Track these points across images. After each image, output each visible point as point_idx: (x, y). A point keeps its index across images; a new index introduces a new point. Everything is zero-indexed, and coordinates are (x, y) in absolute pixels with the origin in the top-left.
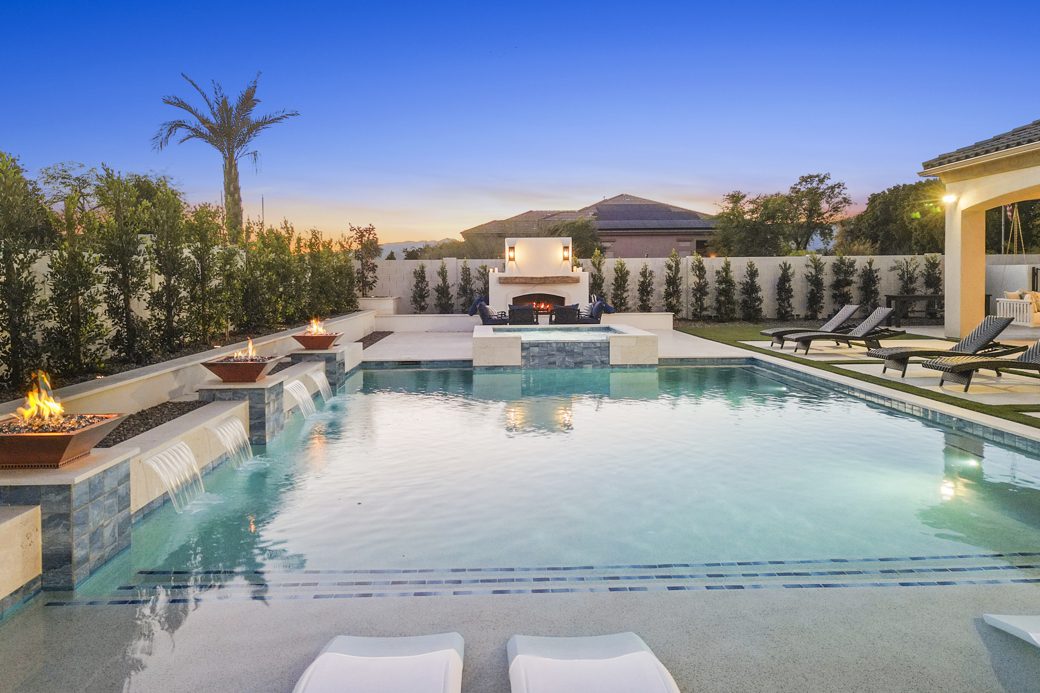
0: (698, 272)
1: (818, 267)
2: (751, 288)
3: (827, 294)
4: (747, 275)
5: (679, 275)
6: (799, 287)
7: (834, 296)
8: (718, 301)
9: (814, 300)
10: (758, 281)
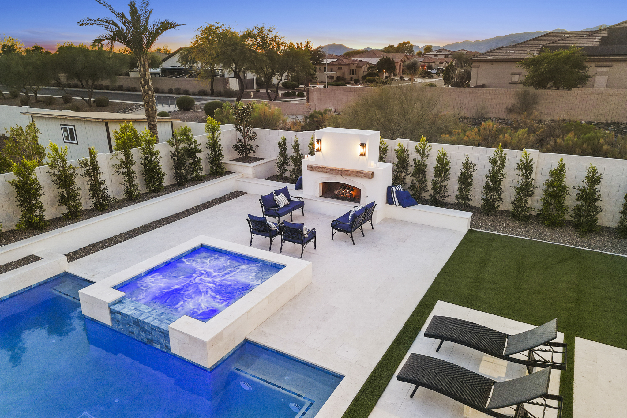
0: (524, 171)
4: (585, 181)
5: (503, 172)
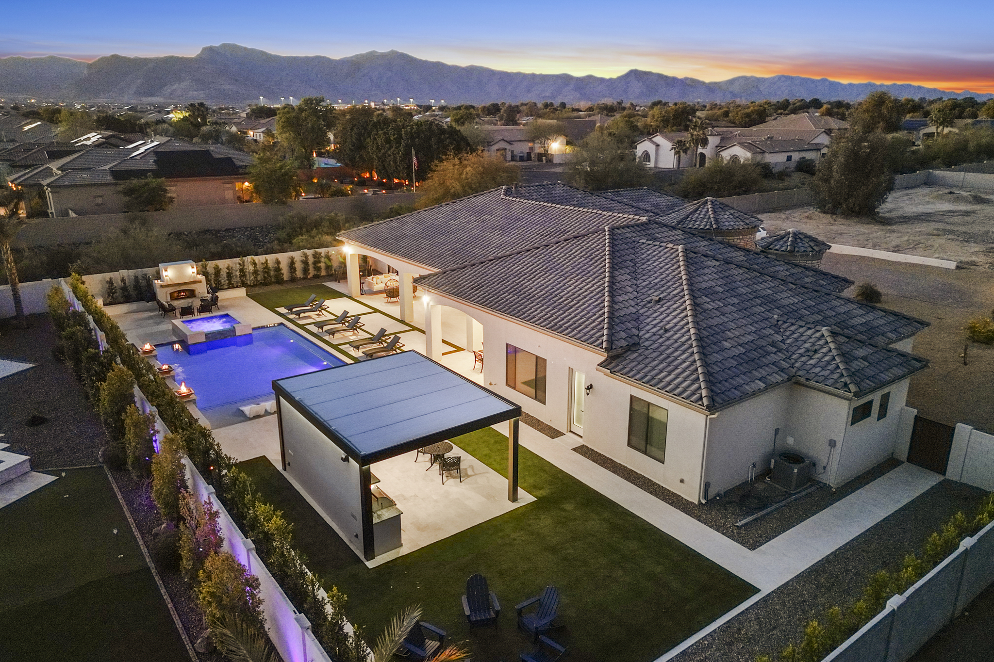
0: (254, 265)
1: (306, 256)
2: (278, 269)
3: (311, 267)
4: (276, 264)
5: (245, 267)
6: (299, 266)
7: (314, 268)
8: (264, 277)
9: (306, 271)
10: (281, 266)
